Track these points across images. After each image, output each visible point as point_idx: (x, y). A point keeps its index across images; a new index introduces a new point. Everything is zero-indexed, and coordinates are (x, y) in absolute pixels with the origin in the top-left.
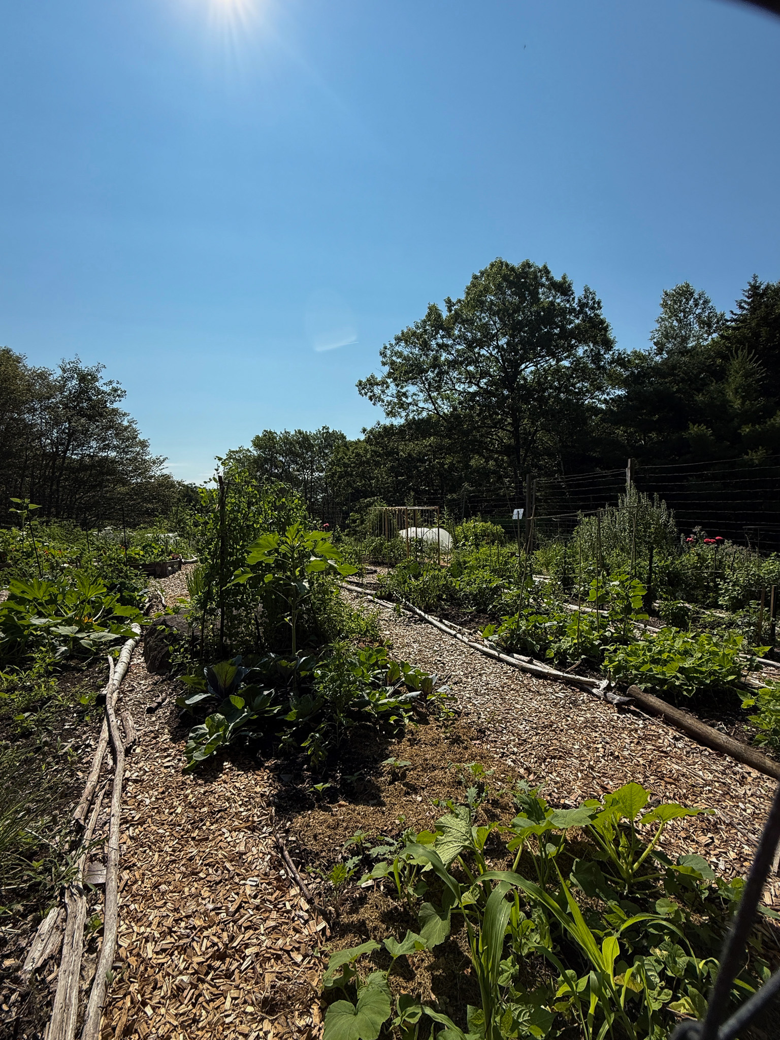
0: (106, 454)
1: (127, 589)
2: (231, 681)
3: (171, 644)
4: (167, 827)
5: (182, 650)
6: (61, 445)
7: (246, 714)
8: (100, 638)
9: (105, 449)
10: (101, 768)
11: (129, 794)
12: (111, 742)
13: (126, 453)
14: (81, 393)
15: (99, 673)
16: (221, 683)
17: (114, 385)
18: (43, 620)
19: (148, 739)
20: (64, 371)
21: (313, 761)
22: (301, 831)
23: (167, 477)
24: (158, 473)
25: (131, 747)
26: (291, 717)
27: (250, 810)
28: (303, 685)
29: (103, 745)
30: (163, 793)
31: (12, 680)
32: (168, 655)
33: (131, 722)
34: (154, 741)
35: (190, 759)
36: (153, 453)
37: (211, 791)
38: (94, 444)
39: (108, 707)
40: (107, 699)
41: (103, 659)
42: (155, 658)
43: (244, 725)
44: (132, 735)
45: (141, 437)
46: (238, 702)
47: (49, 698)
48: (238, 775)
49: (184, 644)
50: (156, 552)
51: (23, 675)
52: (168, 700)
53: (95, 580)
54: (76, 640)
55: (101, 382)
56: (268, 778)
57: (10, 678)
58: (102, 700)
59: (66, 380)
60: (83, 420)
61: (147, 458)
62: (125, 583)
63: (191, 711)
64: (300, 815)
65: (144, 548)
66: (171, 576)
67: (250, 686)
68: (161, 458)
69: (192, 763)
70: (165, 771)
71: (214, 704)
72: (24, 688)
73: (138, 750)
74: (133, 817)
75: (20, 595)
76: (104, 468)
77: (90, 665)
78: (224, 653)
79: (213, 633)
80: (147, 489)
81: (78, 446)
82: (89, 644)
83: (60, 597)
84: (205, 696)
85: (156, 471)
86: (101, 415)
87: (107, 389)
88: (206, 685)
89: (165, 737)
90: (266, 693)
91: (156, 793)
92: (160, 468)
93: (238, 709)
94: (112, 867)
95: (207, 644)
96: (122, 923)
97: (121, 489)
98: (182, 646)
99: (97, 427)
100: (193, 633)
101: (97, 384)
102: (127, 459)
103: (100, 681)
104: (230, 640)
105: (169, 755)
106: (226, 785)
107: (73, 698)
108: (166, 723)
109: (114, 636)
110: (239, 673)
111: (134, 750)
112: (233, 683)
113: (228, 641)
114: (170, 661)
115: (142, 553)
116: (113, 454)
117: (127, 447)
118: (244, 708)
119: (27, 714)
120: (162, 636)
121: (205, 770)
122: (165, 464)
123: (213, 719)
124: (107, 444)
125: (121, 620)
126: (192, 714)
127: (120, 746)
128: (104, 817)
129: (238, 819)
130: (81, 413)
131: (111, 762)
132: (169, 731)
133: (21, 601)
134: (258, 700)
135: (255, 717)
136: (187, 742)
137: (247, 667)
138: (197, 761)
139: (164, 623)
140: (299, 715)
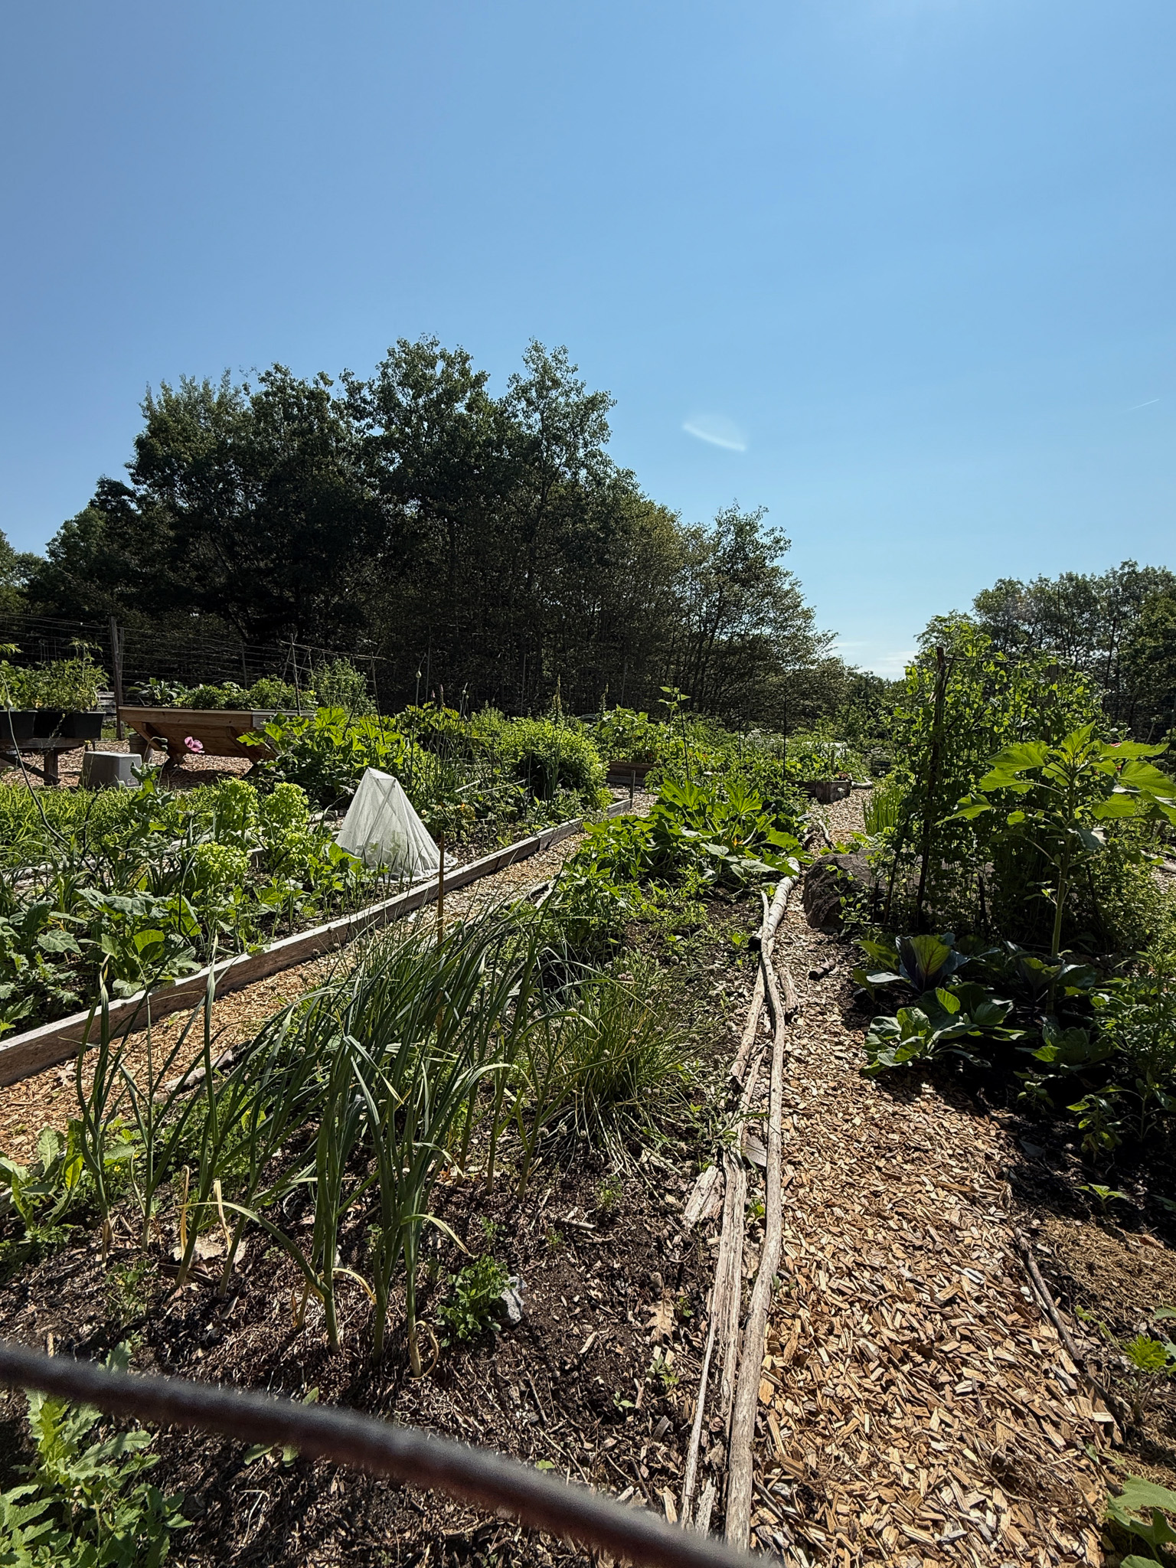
0: (759, 632)
1: (783, 810)
2: (937, 968)
3: (843, 895)
4: (841, 1136)
5: (858, 906)
6: (710, 622)
7: (960, 1024)
8: (751, 868)
9: (758, 624)
10: (757, 1028)
11: (791, 1073)
12: (767, 999)
13: (784, 629)
14: (737, 550)
15: (750, 911)
16: (921, 965)
17: (777, 534)
18: (694, 833)
19: (813, 1012)
20: (720, 524)
21: (1088, 1143)
22: (1062, 1246)
23: (833, 662)
24: (824, 656)
25: (792, 1015)
26: (1046, 1053)
27: (966, 1169)
28: (1065, 1011)
29: (758, 1000)
30: (834, 1089)
31: (662, 896)
32: (838, 908)
33: (790, 983)
34: (820, 1018)
35: (872, 1059)
36: (819, 627)
37: (904, 1116)
38: (746, 618)
39: (764, 955)
40: (763, 945)
41: (755, 895)
42: (819, 908)
43: (957, 1040)
44: (793, 1001)
45: (804, 605)
46: (950, 1003)
47: (698, 927)
48: (946, 1111)
49: (862, 898)
50: (816, 766)
51: (672, 892)
52: (836, 969)
53: (750, 792)
54: (726, 864)
55: (762, 531)
56: (998, 1136)
57: (661, 892)
58: (755, 944)
59: (720, 535)
60: (736, 587)
61: (809, 634)
62: (782, 803)
63: (873, 994)
64: (1059, 1218)
65: (801, 759)
66: (835, 803)
67: (966, 983)
68: (830, 635)
69: (875, 1065)
70: (837, 1062)
71: (906, 994)
72: (673, 907)
73: (801, 1022)
74: (797, 1104)
75: (671, 800)
76: (755, 650)
77: (739, 899)
78: (922, 925)
79: (906, 891)
80: (806, 678)
81: (729, 622)
82: (739, 872)
83: (709, 809)
84: (896, 978)
85: (821, 654)
86: (758, 578)
87: (767, 541)
88: (897, 963)
89: (835, 1017)
90: (998, 1002)
91: (825, 1086)
92: (827, 648)
93: (947, 1013)
94: (775, 1153)
95: (895, 905)
96: (787, 1227)
97: (773, 679)
98: (859, 900)
99: (752, 594)
100: (877, 885)
101: (756, 535)
102: (784, 637)
103: (751, 922)
104: (933, 907)
105: (840, 1043)
106: (926, 1117)
107: (723, 932)
108: (835, 999)
109: (768, 869)
110: (950, 960)
111: (796, 1020)
112: (939, 971)
113: (929, 908)
114: (841, 917)
115: (799, 766)
116: (767, 631)
117: (786, 620)
118: (959, 1013)
119: (678, 937)
120: (831, 881)
121: (893, 1082)
122: (834, 643)
123: (910, 1015)
124: (762, 619)
125: (775, 849)
126: (873, 999)
127: (779, 1010)
128: (763, 1090)
129: (947, 1173)
130: (735, 579)
131: (768, 1025)
132: (840, 1011)
133: (672, 807)
134: (982, 1009)
135: (978, 1033)
136: (866, 1034)
137: (965, 953)
138: (881, 1064)
139: (835, 862)
140: (1060, 1057)
